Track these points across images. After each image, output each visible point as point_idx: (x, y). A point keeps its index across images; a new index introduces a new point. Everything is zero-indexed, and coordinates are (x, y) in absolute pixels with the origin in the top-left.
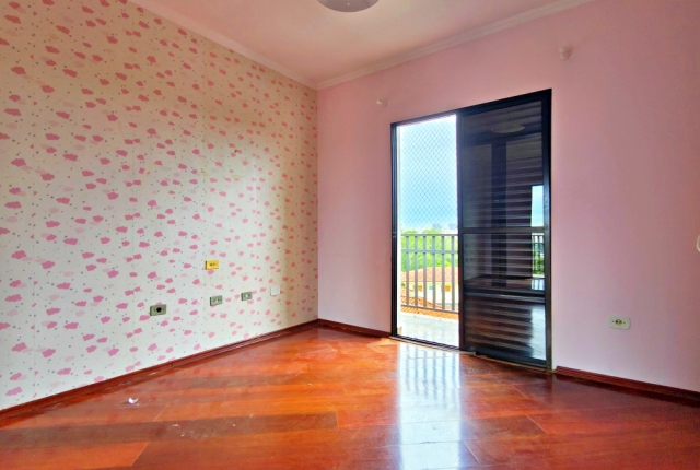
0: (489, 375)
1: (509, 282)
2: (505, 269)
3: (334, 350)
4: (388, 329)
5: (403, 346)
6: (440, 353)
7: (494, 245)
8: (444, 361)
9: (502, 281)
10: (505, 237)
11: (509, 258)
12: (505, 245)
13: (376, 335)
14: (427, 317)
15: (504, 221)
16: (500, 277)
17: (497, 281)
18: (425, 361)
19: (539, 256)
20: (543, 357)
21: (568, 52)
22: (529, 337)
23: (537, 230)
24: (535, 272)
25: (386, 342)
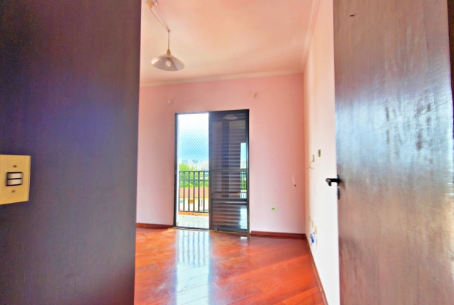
0: (224, 238)
1: (230, 194)
2: (228, 189)
3: (143, 237)
4: (172, 224)
5: (181, 232)
6: (196, 232)
7: (222, 177)
8: (199, 236)
9: (227, 194)
10: (228, 174)
11: (230, 179)
12: (228, 177)
13: (165, 227)
14: (190, 216)
15: (228, 166)
16: (226, 192)
17: (224, 194)
18: (193, 237)
19: (244, 179)
20: (246, 228)
21: (256, 95)
22: (239, 219)
23: (243, 170)
24: (242, 189)
25: (171, 230)
